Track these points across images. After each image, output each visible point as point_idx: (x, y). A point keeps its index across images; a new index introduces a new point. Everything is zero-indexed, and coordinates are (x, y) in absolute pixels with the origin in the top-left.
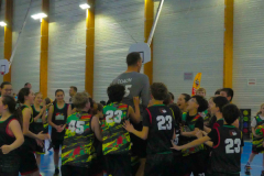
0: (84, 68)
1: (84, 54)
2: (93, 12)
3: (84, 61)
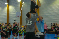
0: (6, 17)
1: (6, 14)
2: (9, 5)
3: (6, 16)
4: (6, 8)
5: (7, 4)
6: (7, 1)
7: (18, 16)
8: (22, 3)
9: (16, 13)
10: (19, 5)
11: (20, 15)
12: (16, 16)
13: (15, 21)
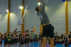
4: (7, 16)
5: (7, 11)
6: (8, 8)
7: (20, 24)
8: (24, 10)
9: (17, 21)
10: (21, 12)
11: (22, 23)
12: (17, 24)
13: (16, 29)
